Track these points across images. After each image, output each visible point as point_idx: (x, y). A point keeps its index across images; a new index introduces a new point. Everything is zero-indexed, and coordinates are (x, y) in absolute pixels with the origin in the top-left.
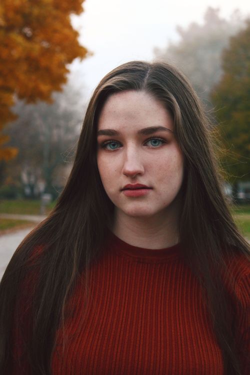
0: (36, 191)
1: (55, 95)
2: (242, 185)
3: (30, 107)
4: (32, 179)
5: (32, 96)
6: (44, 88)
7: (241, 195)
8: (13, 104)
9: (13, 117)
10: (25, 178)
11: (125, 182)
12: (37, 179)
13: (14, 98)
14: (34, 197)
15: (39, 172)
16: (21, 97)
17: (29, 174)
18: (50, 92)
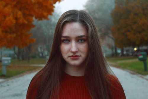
0: (44, 55)
1: (49, 17)
2: (125, 49)
3: (40, 22)
4: (42, 50)
5: (41, 17)
6: (45, 14)
7: (125, 53)
8: (33, 21)
9: (34, 26)
10: (39, 50)
11: (71, 54)
12: (44, 50)
13: (34, 18)
14: (43, 57)
15: (45, 47)
16: (36, 18)
17: (41, 48)
18: (47, 15)
